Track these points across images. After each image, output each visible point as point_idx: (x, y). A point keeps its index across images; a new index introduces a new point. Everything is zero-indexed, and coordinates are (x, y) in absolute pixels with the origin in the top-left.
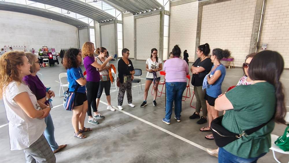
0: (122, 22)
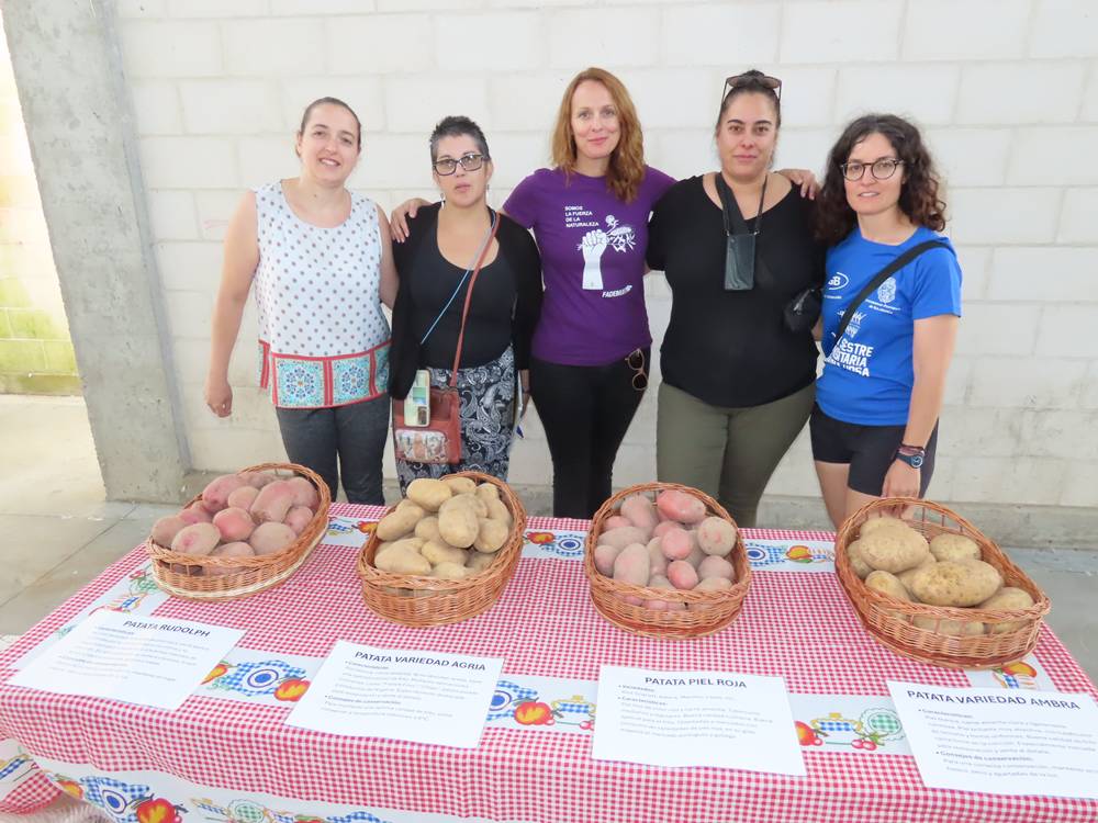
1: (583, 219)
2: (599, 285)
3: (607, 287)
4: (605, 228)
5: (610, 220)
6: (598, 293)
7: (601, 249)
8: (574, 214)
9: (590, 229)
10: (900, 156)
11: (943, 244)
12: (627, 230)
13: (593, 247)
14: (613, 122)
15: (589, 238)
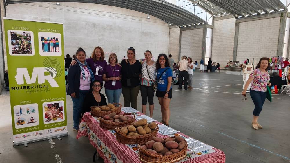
0: (212, 27)
1: (97, 65)
2: (97, 75)
3: (98, 75)
4: (99, 67)
5: (100, 66)
6: (97, 76)
7: (98, 70)
8: (95, 65)
9: (97, 67)
10: (165, 58)
11: (170, 68)
12: (102, 68)
13: (97, 69)
14: (100, 54)
15: (97, 68)
